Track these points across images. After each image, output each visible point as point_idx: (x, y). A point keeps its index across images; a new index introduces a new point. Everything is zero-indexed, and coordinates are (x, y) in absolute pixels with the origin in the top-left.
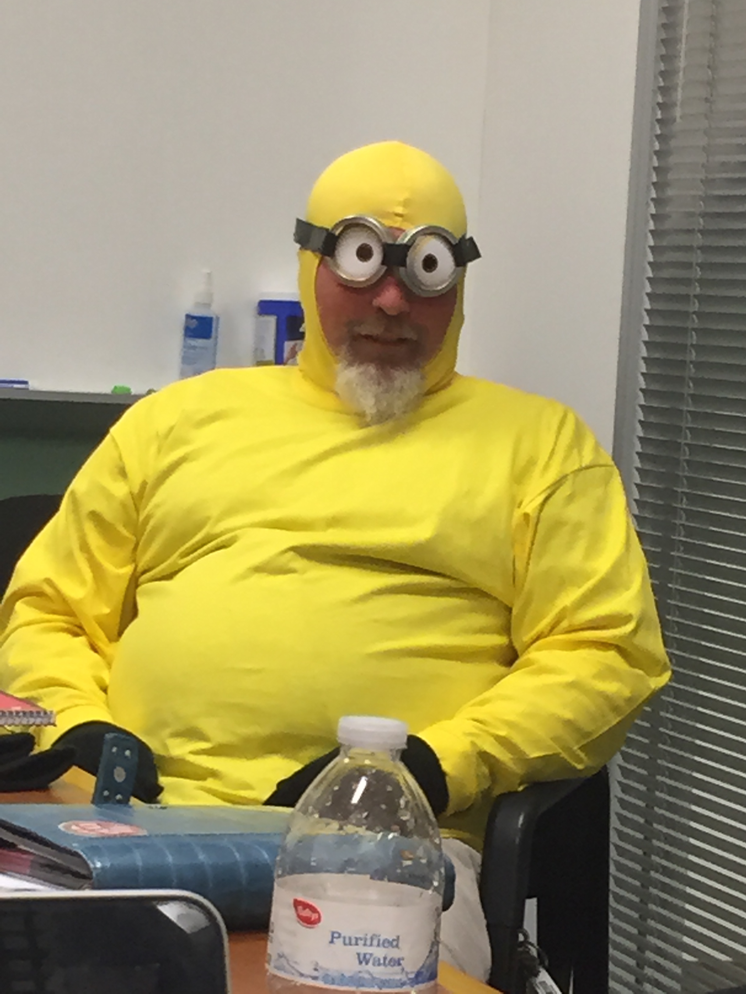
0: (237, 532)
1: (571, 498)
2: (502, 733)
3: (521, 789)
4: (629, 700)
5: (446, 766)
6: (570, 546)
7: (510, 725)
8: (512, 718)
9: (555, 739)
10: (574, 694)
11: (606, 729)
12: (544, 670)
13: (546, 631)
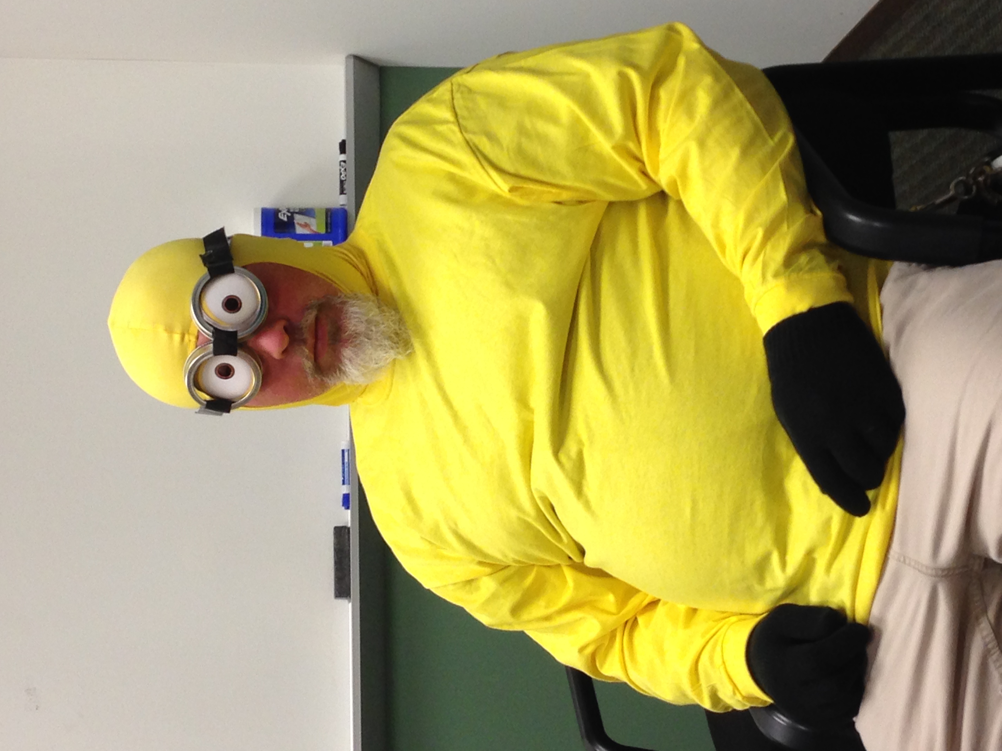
0: (536, 496)
1: (491, 137)
2: (760, 233)
3: (819, 213)
4: (717, 78)
5: (802, 307)
6: (543, 139)
7: (749, 220)
8: (741, 218)
9: (764, 170)
10: (711, 143)
11: (749, 106)
12: (683, 172)
13: (639, 164)
